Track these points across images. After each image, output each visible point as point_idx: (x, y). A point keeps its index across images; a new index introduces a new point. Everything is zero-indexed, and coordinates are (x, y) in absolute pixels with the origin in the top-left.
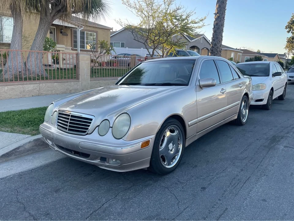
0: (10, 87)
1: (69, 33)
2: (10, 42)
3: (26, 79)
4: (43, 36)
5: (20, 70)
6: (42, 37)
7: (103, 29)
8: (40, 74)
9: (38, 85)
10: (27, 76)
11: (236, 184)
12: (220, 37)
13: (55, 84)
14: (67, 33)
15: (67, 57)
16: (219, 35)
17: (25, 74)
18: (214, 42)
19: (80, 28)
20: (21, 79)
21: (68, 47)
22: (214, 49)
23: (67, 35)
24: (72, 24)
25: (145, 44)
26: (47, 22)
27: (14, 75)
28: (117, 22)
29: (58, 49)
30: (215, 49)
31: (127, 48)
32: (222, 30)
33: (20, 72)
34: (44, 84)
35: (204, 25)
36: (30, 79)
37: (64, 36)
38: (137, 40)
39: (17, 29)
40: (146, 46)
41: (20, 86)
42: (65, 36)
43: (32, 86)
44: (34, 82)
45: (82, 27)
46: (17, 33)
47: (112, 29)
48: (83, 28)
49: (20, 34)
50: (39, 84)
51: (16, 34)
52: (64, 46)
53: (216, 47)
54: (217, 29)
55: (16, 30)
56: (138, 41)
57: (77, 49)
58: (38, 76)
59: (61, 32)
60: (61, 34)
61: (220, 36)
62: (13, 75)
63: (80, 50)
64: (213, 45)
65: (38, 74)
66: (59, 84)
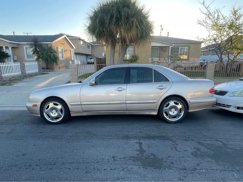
1: (167, 49)
7: (195, 44)
24: (166, 44)
42: (165, 52)
48: (173, 46)
60: (162, 51)
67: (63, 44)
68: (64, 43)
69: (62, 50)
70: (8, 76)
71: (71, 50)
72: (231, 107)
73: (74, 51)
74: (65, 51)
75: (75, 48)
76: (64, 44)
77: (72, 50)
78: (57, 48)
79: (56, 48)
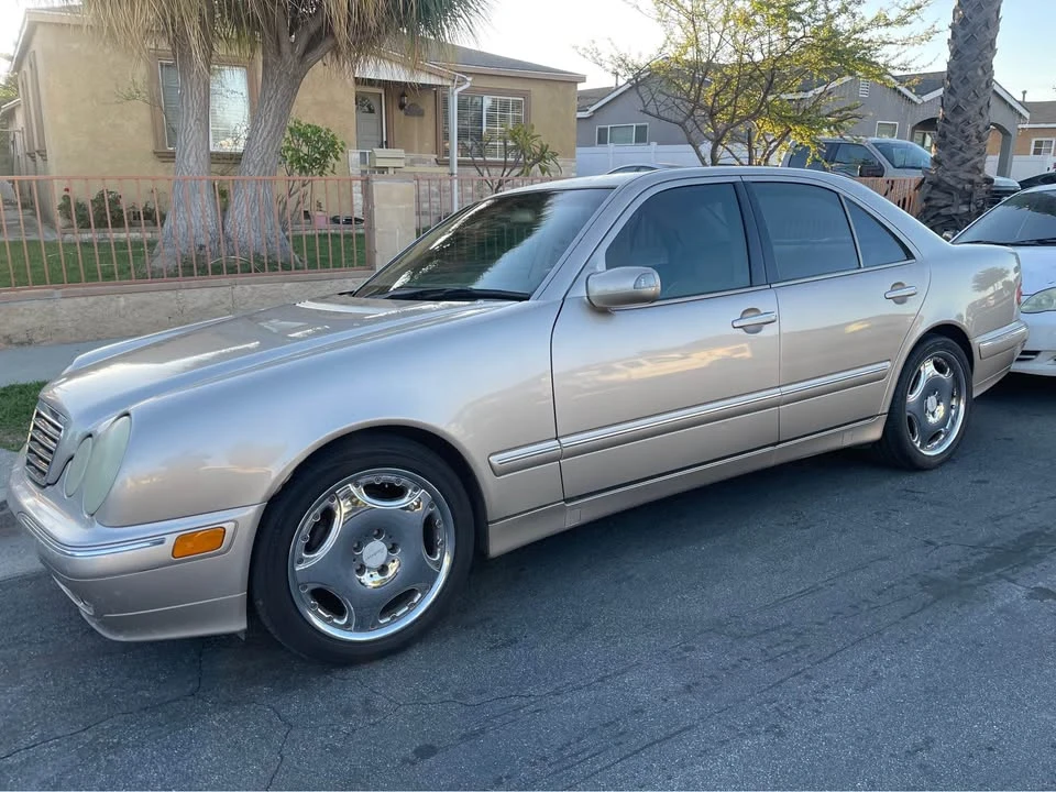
0: (134, 298)
1: (428, 105)
2: (240, 148)
3: (217, 270)
4: (273, 122)
5: (203, 243)
6: (272, 127)
7: (550, 83)
8: (264, 254)
9: (227, 289)
10: (223, 258)
11: (587, 755)
12: (978, 76)
13: (287, 285)
14: (422, 107)
15: (421, 188)
16: (975, 68)
17: (216, 254)
18: (953, 99)
19: (458, 86)
20: (203, 271)
21: (424, 156)
22: (953, 129)
23: (421, 114)
24: (430, 73)
25: (685, 129)
26: (284, 75)
27: (182, 255)
28: (583, 52)
29: (379, 163)
30: (956, 126)
31: (654, 144)
32: (991, 47)
33: (202, 247)
34: (247, 287)
35: (936, 29)
36: (232, 270)
37: (411, 118)
38: (655, 112)
39: (190, 105)
40: (688, 134)
41: (168, 293)
42: (416, 118)
43: (207, 292)
44: (214, 280)
45: (464, 80)
46: (192, 121)
47: (583, 79)
48: (468, 85)
49: (199, 120)
50: (233, 285)
51: (187, 121)
52: (400, 152)
53: (960, 120)
54: (965, 42)
55: (188, 108)
56: (658, 117)
57: (448, 161)
58: (258, 256)
59: (402, 106)
60: (402, 113)
61: (980, 72)
62: (176, 259)
63: (459, 161)
64: (948, 113)
65: (258, 254)
66: (301, 284)
72: (1040, 356)
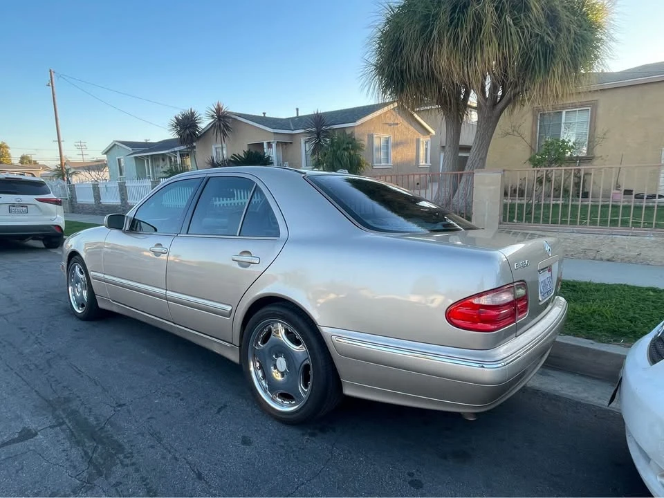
67: (390, 125)
68: (396, 122)
69: (387, 142)
70: (225, 205)
71: (418, 140)
73: (429, 143)
74: (396, 145)
75: (433, 132)
76: (397, 124)
77: (424, 139)
78: (371, 137)
79: (366, 139)
